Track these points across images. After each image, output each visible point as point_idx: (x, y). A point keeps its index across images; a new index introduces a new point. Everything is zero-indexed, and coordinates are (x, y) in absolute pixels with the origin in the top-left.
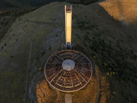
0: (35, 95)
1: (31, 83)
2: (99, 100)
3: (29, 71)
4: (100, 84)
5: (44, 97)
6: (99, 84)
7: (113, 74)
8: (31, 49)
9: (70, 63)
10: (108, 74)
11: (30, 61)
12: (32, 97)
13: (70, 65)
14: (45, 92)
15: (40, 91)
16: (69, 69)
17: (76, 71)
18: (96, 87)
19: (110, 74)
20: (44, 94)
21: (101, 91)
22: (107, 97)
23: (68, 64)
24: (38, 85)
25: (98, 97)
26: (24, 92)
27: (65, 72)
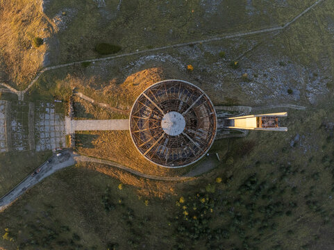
0: (142, 68)
1: (165, 55)
2: (132, 174)
3: (192, 46)
4: (159, 180)
5: (134, 85)
6: (158, 178)
7: (183, 210)
8: (255, 32)
9: (177, 126)
10: (182, 201)
11: (219, 39)
12: (140, 63)
13: (173, 126)
14: (140, 85)
15: (145, 76)
16: (164, 125)
17: (161, 138)
18: (151, 172)
19: (182, 205)
20: (138, 84)
21: (145, 179)
22: (140, 189)
23: (174, 123)
24: (156, 70)
25: (137, 173)
26: (149, 47)
27: (158, 118)
